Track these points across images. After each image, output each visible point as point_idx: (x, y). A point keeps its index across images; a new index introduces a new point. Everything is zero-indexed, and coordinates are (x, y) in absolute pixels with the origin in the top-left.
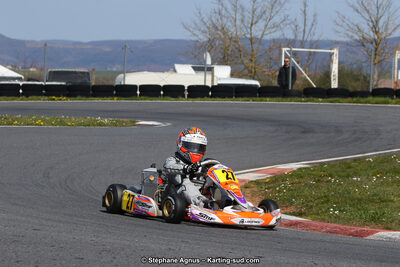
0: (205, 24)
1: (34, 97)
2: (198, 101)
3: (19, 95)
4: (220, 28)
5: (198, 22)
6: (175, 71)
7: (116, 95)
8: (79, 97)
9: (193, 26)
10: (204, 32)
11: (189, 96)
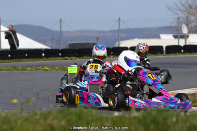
0: (184, 6)
1: (53, 58)
2: (172, 56)
3: (41, 57)
4: (194, 7)
5: (179, 5)
6: (160, 38)
7: (113, 55)
8: (85, 57)
9: (175, 7)
10: (182, 11)
11: (167, 53)
